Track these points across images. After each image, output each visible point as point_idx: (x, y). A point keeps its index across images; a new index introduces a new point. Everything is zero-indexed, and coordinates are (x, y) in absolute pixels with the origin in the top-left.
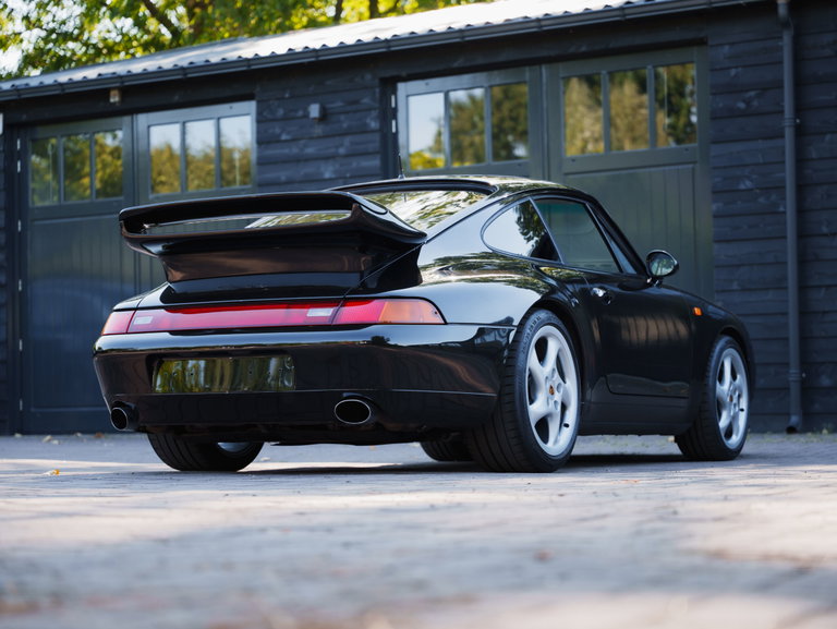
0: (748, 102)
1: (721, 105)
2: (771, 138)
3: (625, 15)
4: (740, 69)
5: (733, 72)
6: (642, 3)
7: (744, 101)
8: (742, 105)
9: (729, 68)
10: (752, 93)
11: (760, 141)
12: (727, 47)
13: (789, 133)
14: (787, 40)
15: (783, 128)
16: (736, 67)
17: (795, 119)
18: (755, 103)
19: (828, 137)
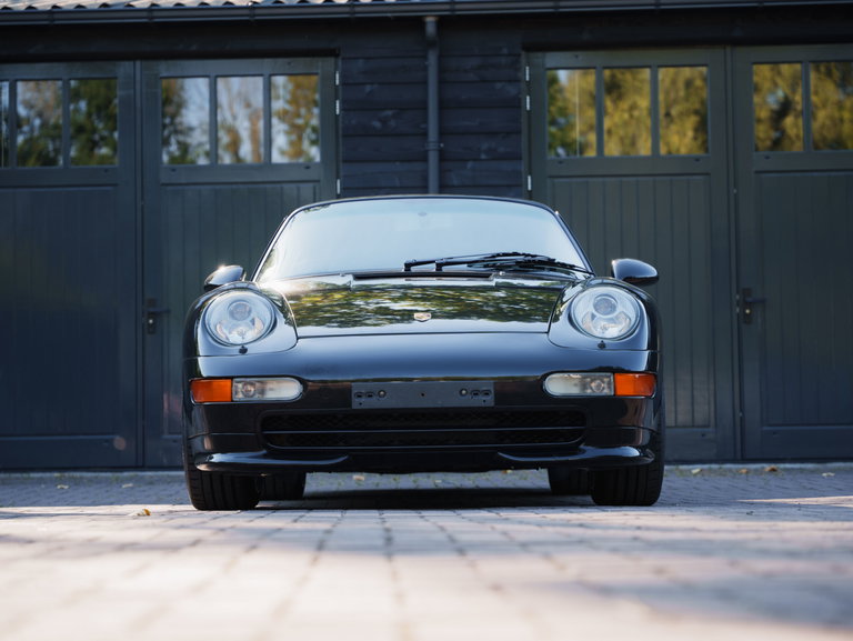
0: (384, 121)
1: (353, 122)
2: (409, 161)
3: (255, 15)
4: (376, 86)
5: (368, 88)
6: (269, 4)
7: (380, 120)
8: (377, 124)
9: (364, 84)
10: (389, 113)
11: (397, 164)
12: (361, 61)
13: (433, 157)
14: (432, 58)
15: (427, 152)
16: (372, 84)
17: (440, 142)
18: (392, 123)
19: (470, 164)
